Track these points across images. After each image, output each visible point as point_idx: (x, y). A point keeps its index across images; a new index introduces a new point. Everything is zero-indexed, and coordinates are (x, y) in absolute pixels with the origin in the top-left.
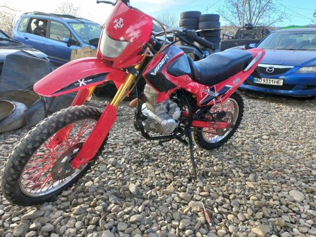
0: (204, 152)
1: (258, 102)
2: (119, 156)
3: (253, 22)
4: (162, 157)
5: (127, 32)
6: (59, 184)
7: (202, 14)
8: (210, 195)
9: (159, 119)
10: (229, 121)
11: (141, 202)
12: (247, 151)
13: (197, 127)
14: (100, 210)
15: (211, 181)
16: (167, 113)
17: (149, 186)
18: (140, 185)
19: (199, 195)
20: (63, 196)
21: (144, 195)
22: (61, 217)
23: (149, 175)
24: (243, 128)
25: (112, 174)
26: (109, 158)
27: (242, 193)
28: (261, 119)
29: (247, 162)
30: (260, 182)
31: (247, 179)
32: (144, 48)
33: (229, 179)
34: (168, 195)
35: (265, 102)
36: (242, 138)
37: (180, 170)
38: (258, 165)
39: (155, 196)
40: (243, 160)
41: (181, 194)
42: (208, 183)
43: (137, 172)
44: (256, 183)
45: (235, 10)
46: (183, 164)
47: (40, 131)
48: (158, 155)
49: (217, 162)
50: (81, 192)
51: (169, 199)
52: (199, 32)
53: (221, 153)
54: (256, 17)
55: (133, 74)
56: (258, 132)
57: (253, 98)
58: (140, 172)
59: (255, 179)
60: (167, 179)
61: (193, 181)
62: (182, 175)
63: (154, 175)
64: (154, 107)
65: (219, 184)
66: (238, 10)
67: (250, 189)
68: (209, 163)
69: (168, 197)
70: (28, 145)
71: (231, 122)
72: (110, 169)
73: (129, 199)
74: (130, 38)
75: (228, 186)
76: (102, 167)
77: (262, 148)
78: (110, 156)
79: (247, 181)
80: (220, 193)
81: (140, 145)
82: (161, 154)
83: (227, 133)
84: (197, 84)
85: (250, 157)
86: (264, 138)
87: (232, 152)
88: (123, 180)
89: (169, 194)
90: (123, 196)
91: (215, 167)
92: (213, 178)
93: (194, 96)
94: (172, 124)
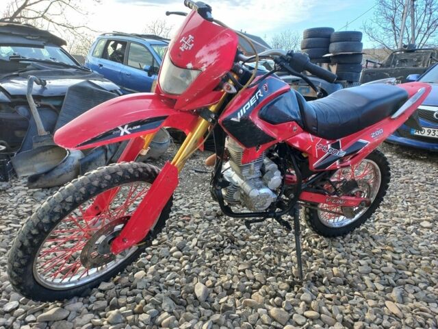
0: (321, 241)
1: (417, 164)
2: (191, 234)
3: (417, 42)
4: (254, 242)
5: (198, 56)
6: (98, 271)
7: (336, 31)
8: (320, 318)
9: (247, 187)
10: (364, 196)
11: (208, 315)
12: (392, 246)
13: (309, 202)
14: (145, 320)
15: (325, 292)
16: (261, 178)
17: (226, 290)
18: (213, 286)
19: (303, 315)
20: (101, 291)
21: (216, 303)
22: (89, 324)
23: (229, 271)
24: (389, 206)
25: (176, 262)
26: (176, 236)
27: (376, 322)
28: (421, 193)
29: (390, 265)
30: (411, 305)
31: (387, 296)
32: (223, 80)
33: (356, 293)
34: (252, 308)
35: (429, 165)
36: (385, 222)
37: (278, 268)
38: (409, 273)
39: (230, 308)
40: (383, 261)
41: (273, 311)
42: (320, 295)
43: (211, 264)
44: (403, 306)
45: (390, 25)
46: (285, 257)
47: (62, 199)
48: (248, 238)
49: (339, 259)
50: (126, 287)
51: (252, 317)
52: (330, 57)
53: (348, 244)
54: (423, 35)
55: (206, 119)
56: (414, 214)
57: (409, 157)
58: (216, 264)
59: (403, 298)
60: (255, 280)
61: (296, 289)
62: (279, 276)
63: (236, 272)
64: (241, 168)
65: (339, 299)
66: (394, 26)
67: (392, 316)
68: (327, 261)
69: (251, 313)
70: (43, 217)
71: (368, 197)
72: (174, 254)
73: (190, 308)
74: (202, 65)
75: (354, 305)
76: (164, 250)
77: (418, 243)
78: (177, 233)
79: (387, 299)
80: (339, 316)
81: (223, 220)
82: (251, 237)
83: (361, 213)
84: (310, 136)
85: (396, 256)
86: (424, 226)
87: (367, 244)
88: (189, 275)
89: (254, 307)
90: (182, 301)
91: (334, 269)
92: (330, 287)
93: (305, 156)
94: (267, 196)
